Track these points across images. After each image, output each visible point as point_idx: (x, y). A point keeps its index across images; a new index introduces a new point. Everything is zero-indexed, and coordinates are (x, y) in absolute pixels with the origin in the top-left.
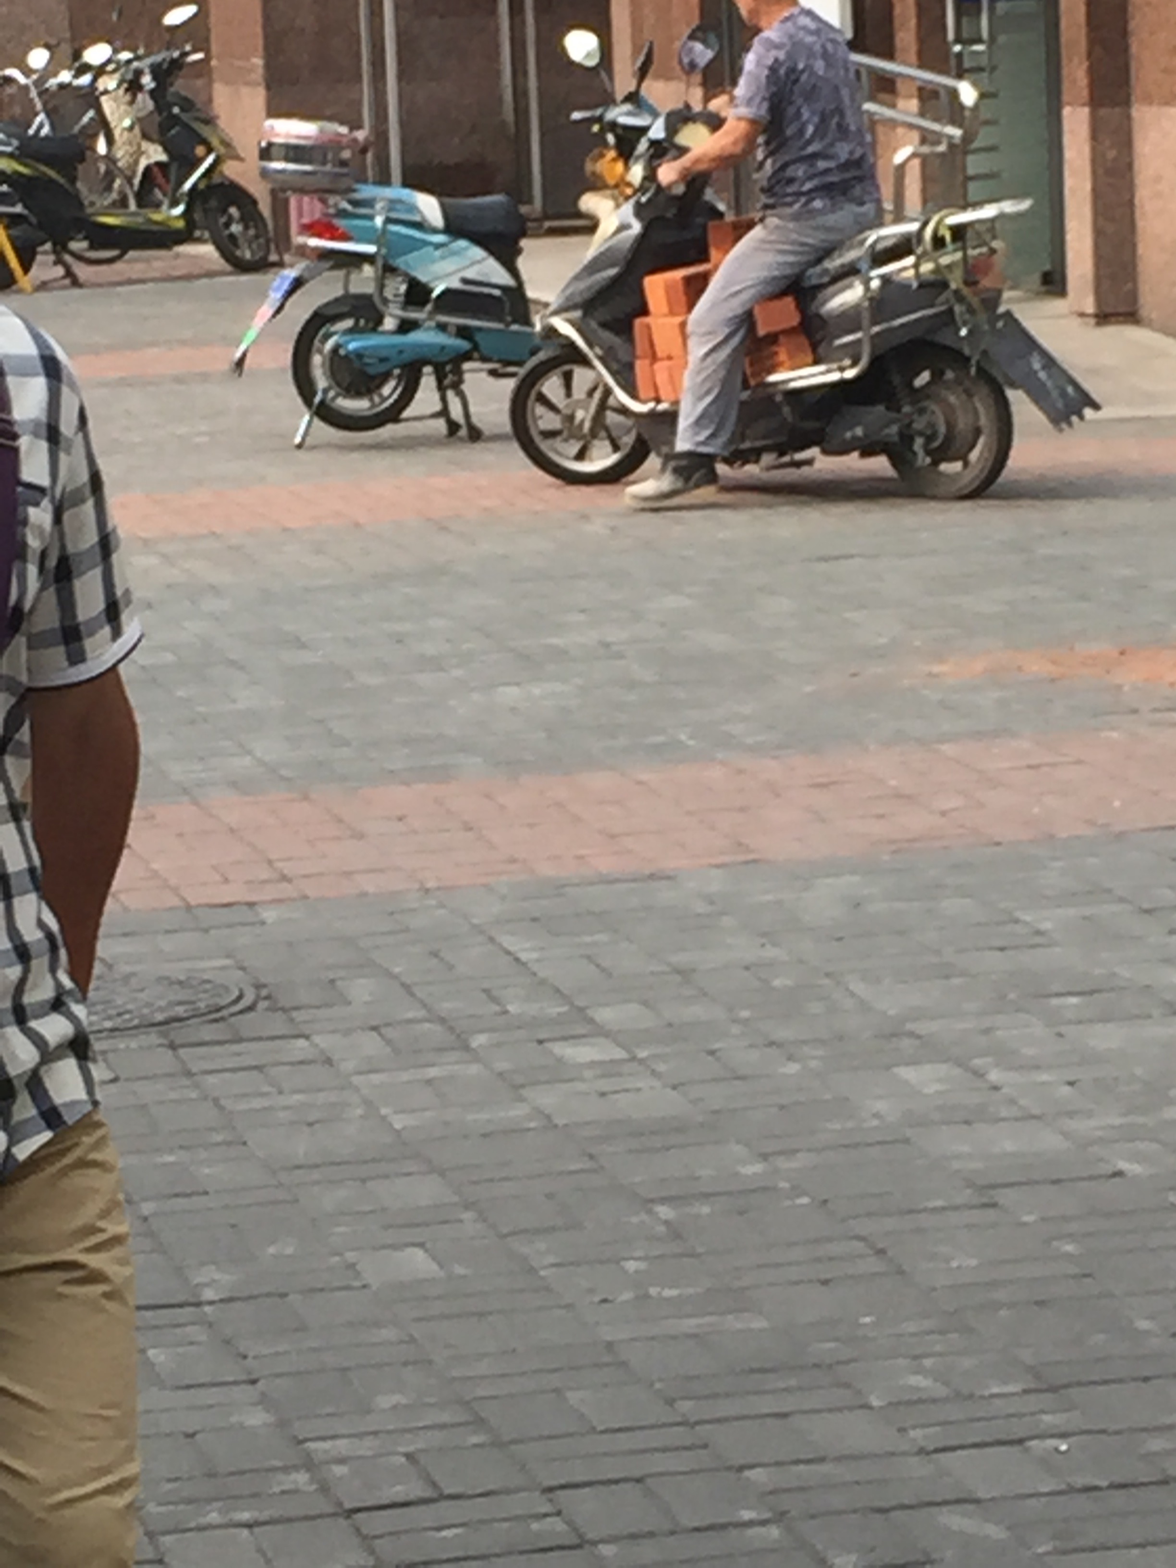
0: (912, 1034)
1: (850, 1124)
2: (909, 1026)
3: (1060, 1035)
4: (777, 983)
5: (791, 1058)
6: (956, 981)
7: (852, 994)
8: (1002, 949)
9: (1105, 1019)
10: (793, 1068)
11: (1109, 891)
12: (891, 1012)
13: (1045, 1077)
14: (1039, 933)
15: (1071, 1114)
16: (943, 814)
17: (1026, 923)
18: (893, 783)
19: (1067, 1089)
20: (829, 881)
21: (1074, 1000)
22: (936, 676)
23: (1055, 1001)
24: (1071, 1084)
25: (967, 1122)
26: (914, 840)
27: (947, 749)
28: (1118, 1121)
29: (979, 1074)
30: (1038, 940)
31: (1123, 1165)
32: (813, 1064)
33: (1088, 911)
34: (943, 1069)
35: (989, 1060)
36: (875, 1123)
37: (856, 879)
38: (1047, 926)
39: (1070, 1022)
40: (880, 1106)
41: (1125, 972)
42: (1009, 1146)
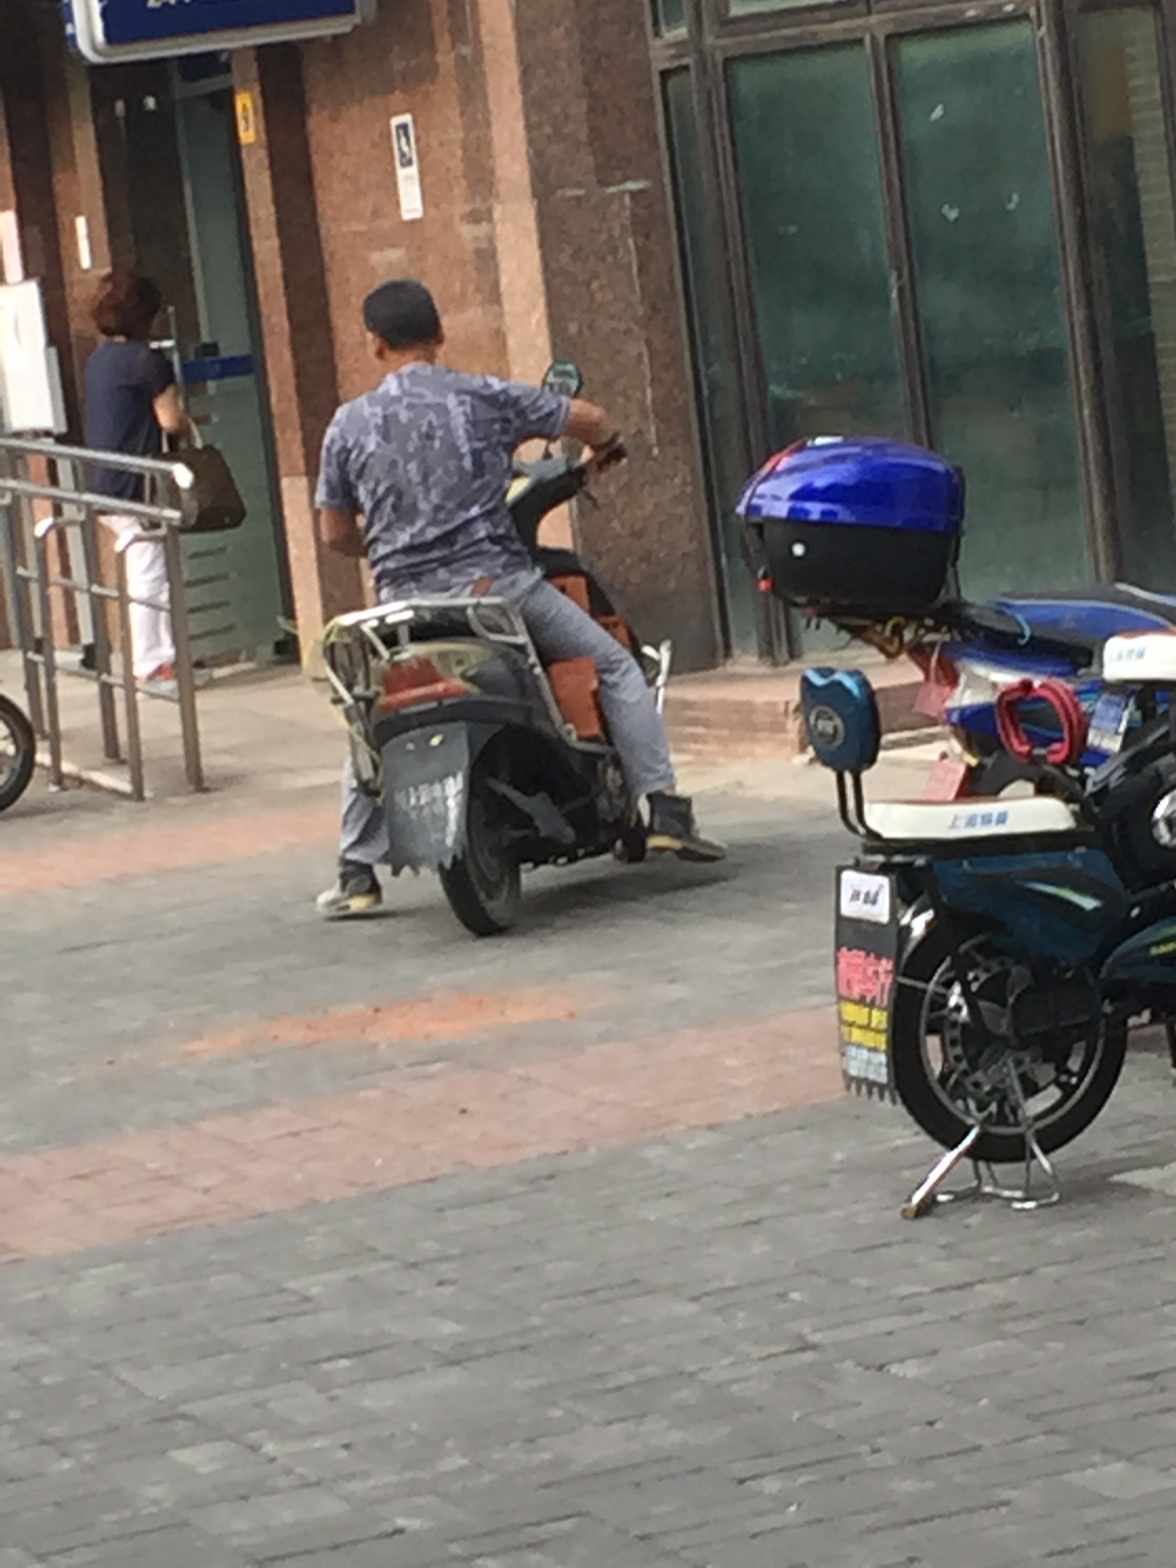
0: (184, 1417)
1: (127, 1514)
2: (184, 1408)
3: (333, 1399)
4: (47, 1380)
5: (64, 1455)
6: (226, 1357)
7: (123, 1383)
8: (271, 1320)
9: (375, 1379)
10: (66, 1464)
11: (373, 1250)
12: (162, 1397)
13: (319, 1443)
14: (307, 1299)
15: (351, 1476)
16: (206, 1191)
17: (294, 1292)
18: (152, 1166)
19: (342, 1454)
20: (93, 1272)
21: (344, 1363)
22: (192, 1054)
23: (326, 1366)
24: (346, 1447)
25: (244, 1498)
26: (176, 1221)
27: (207, 1126)
28: (395, 1479)
29: (255, 1448)
30: (307, 1306)
31: (401, 1522)
32: (87, 1458)
33: (352, 1273)
34: (218, 1448)
35: (264, 1432)
36: (154, 1509)
37: (121, 1266)
38: (315, 1291)
39: (342, 1386)
40: (156, 1492)
41: (393, 1329)
42: (289, 1516)
